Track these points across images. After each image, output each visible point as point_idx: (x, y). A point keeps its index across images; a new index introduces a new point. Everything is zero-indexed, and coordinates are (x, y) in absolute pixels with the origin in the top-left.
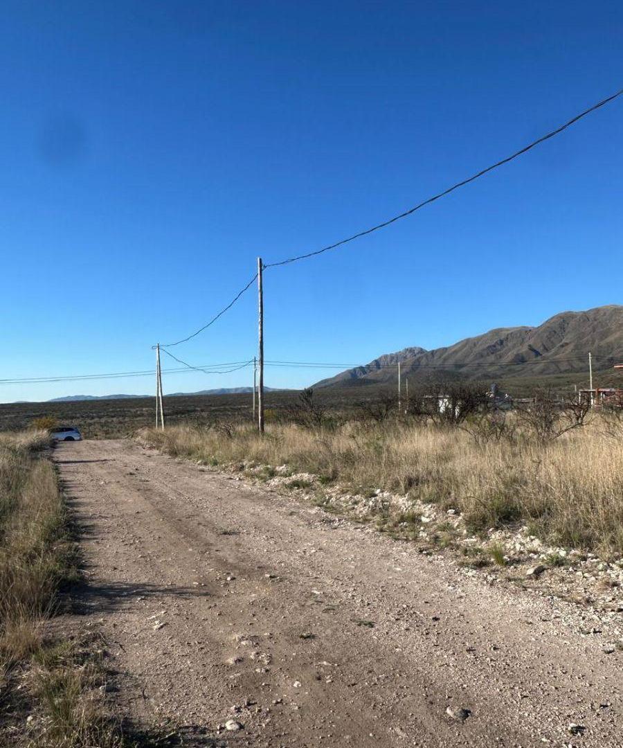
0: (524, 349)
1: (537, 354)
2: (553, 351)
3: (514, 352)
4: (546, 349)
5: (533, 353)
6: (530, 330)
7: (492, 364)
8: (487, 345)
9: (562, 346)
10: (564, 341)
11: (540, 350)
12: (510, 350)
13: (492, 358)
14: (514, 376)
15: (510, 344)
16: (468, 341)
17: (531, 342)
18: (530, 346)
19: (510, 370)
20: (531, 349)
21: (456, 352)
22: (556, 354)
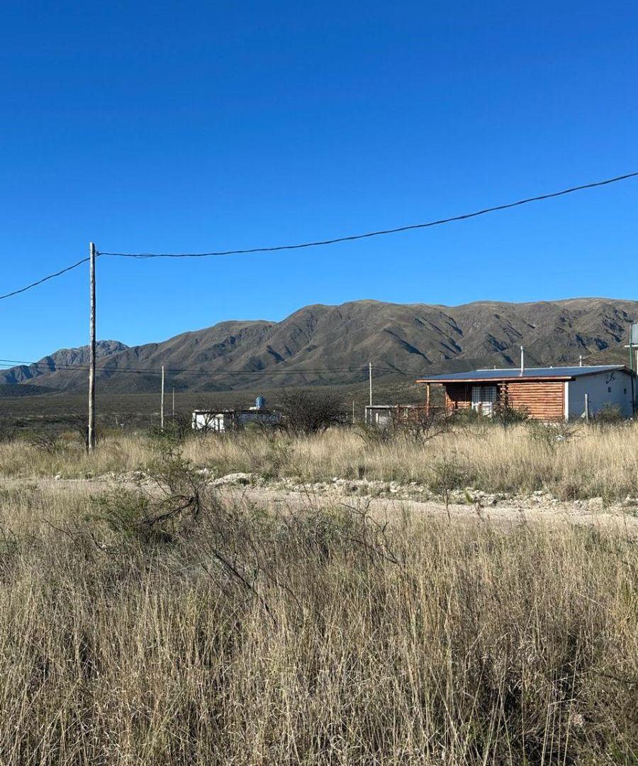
0: (262, 351)
1: (278, 358)
2: (298, 355)
3: (249, 354)
4: (289, 353)
5: (273, 358)
6: (270, 326)
7: (220, 370)
8: (214, 343)
9: (309, 350)
10: (311, 343)
11: (282, 353)
12: (244, 352)
13: (219, 361)
14: (248, 388)
15: (244, 344)
16: (187, 335)
17: (270, 343)
18: (269, 347)
19: (242, 379)
20: (271, 351)
21: (170, 351)
22: (301, 360)
